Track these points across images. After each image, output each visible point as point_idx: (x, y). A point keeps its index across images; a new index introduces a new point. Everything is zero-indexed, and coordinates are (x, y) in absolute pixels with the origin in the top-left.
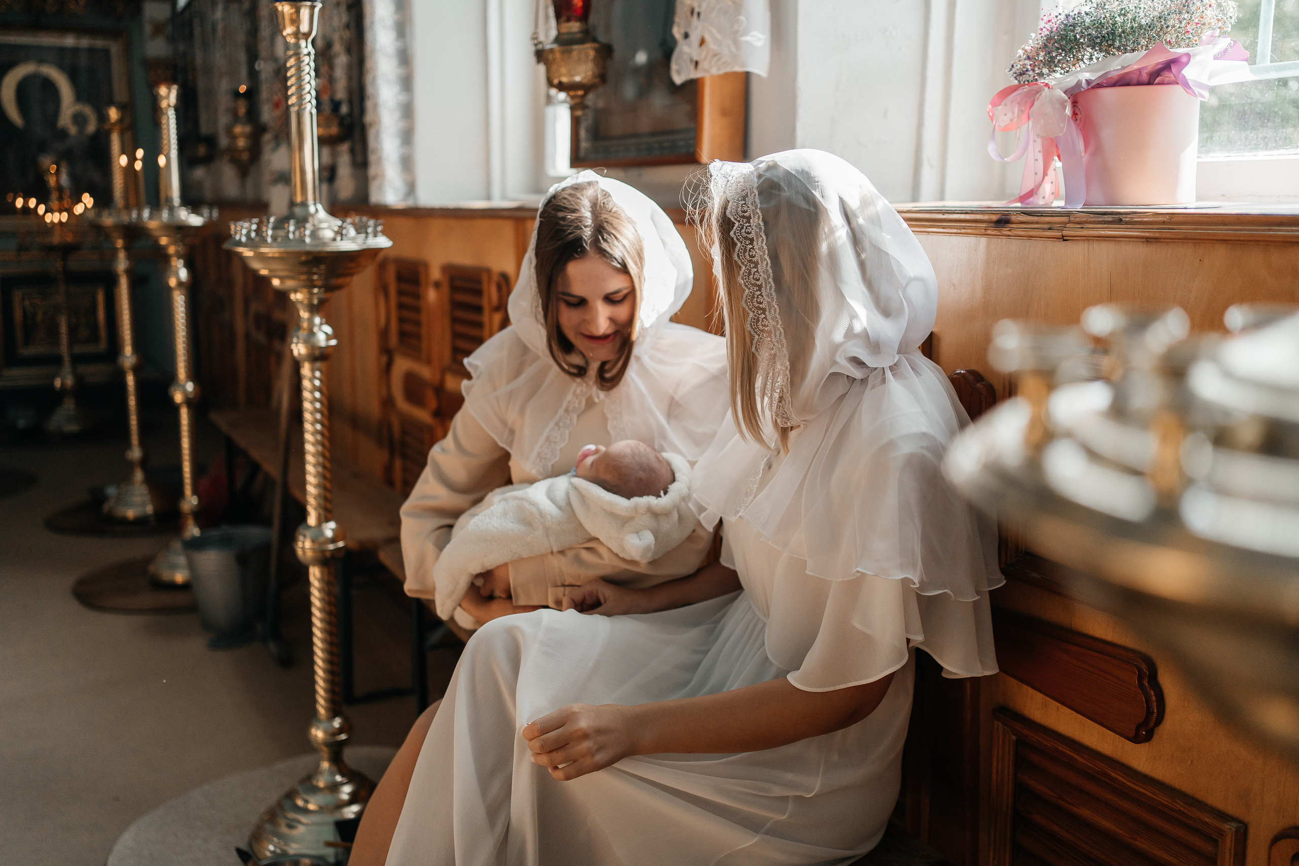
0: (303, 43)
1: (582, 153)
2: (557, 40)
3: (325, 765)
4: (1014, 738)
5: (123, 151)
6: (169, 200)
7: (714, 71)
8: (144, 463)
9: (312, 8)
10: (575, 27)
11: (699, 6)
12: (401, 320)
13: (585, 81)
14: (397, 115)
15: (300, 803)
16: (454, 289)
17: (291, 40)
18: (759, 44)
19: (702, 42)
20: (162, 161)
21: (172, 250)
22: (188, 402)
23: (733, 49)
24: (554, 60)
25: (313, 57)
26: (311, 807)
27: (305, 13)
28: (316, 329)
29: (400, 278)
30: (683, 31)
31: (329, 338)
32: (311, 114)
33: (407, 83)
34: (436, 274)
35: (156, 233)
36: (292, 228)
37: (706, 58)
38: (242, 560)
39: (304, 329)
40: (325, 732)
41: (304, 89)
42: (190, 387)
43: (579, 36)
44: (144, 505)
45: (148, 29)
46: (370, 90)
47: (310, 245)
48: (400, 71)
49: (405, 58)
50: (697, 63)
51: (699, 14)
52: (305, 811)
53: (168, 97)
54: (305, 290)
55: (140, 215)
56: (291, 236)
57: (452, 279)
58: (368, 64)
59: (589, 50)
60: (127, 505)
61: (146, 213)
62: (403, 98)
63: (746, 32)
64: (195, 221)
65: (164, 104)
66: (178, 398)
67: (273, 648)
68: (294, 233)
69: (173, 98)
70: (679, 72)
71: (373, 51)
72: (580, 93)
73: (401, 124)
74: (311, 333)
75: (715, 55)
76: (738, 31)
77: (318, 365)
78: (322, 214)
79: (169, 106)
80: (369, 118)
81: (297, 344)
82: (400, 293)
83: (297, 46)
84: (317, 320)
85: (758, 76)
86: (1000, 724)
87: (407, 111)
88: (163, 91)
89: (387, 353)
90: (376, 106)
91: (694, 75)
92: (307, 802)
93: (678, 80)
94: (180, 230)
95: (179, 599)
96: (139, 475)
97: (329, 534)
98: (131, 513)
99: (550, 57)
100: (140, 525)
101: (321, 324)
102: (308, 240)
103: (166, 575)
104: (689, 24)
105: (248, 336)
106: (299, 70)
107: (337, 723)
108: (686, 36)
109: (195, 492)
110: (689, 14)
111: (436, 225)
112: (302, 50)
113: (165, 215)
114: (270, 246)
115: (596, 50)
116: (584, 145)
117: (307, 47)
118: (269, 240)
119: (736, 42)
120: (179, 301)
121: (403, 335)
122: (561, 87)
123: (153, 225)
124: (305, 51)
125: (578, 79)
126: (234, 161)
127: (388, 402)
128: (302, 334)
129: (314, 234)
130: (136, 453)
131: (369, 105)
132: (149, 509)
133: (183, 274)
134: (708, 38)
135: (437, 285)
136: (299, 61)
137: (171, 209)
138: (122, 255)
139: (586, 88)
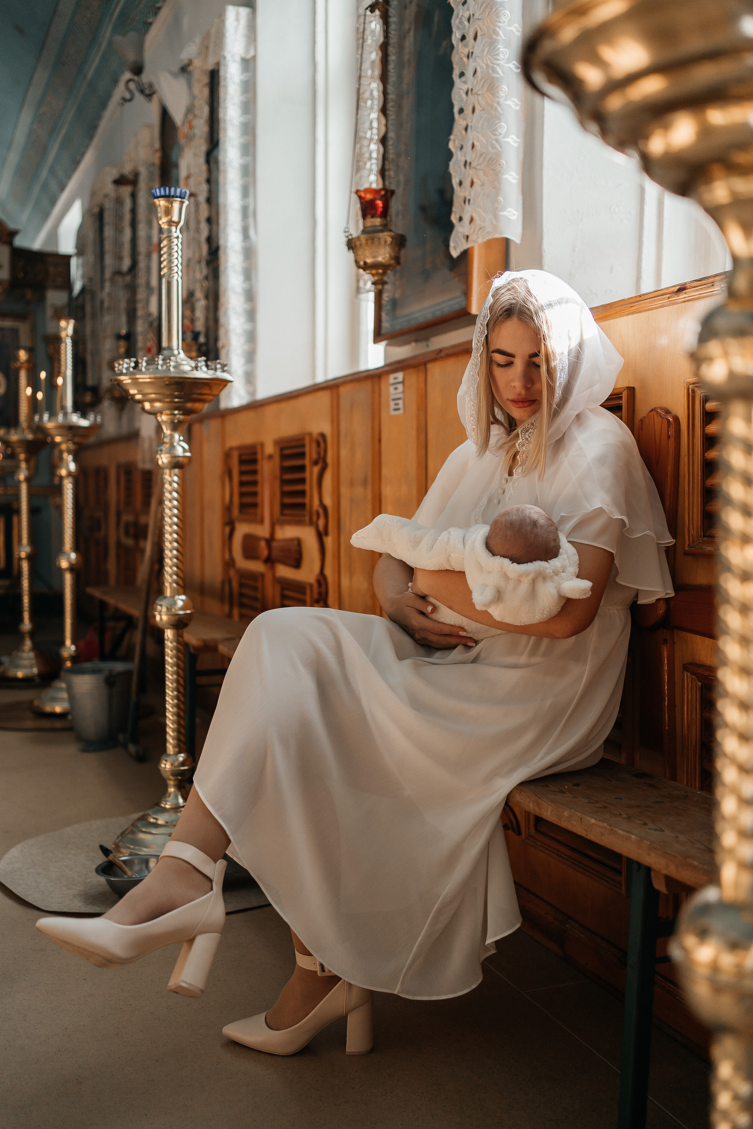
0: (173, 229)
1: (384, 331)
2: (364, 232)
3: (172, 790)
4: (700, 684)
5: (28, 385)
6: (63, 408)
7: (480, 240)
8: (32, 634)
9: (182, 203)
10: (377, 221)
11: (470, 195)
12: (242, 495)
13: (384, 261)
14: (242, 340)
15: (152, 820)
16: (284, 457)
17: (165, 227)
18: (514, 218)
19: (472, 220)
20: (60, 381)
21: (64, 447)
22: (72, 569)
23: (494, 221)
24: (361, 245)
25: (180, 240)
26: (160, 822)
27: (176, 205)
28: (175, 444)
29: (242, 462)
30: (458, 216)
31: (185, 450)
32: (177, 281)
33: (251, 315)
34: (269, 449)
35: (53, 432)
36: (160, 362)
37: (474, 231)
38: (110, 681)
39: (166, 443)
40: (172, 765)
41: (173, 262)
42: (73, 556)
43: (380, 228)
44: (31, 667)
45: (49, 312)
46: (222, 320)
47: (174, 372)
48: (247, 306)
49: (250, 296)
50: (468, 237)
51: (469, 200)
52: (156, 825)
53: (66, 329)
54: (168, 412)
55: (41, 418)
56: (160, 367)
57: (282, 449)
58: (222, 300)
59: (386, 237)
60: (18, 667)
61: (46, 417)
62: (248, 326)
63: (503, 209)
64: (84, 423)
65: (63, 334)
66: (64, 564)
67: (132, 748)
68: (162, 366)
69: (70, 330)
70: (455, 248)
71: (226, 290)
72: (380, 271)
73: (246, 347)
74: (172, 447)
75: (481, 228)
76: (497, 208)
77: (176, 471)
78: (182, 355)
79: (67, 336)
80: (220, 344)
81: (160, 455)
82: (242, 473)
83: (169, 231)
84: (177, 436)
85: (514, 242)
86: (689, 674)
87: (251, 337)
88: (63, 323)
89: (230, 524)
90: (227, 332)
91: (465, 246)
92: (157, 819)
93: (455, 253)
94: (72, 429)
95: (58, 724)
96: (28, 644)
97: (180, 604)
98: (20, 674)
99: (358, 243)
100: (27, 682)
101: (180, 440)
102: (172, 369)
103: (48, 708)
104: (463, 210)
105: (119, 543)
106: (170, 248)
107: (181, 757)
108: (461, 219)
109: (74, 642)
110: (463, 203)
111: (270, 410)
112: (173, 233)
113: (60, 418)
114: (144, 373)
115: (392, 238)
116: (386, 325)
117: (176, 232)
118: (143, 369)
119: (496, 216)
120: (68, 487)
121: (243, 507)
122: (366, 267)
123: (50, 425)
124: (175, 235)
125: (380, 259)
126: (114, 399)
127: (229, 564)
128: (165, 447)
129: (177, 366)
130: (27, 625)
131: (222, 332)
132: (35, 670)
133: (72, 466)
134: (475, 217)
135: (270, 457)
136: (170, 241)
137: (65, 414)
138: (23, 465)
139: (384, 267)
